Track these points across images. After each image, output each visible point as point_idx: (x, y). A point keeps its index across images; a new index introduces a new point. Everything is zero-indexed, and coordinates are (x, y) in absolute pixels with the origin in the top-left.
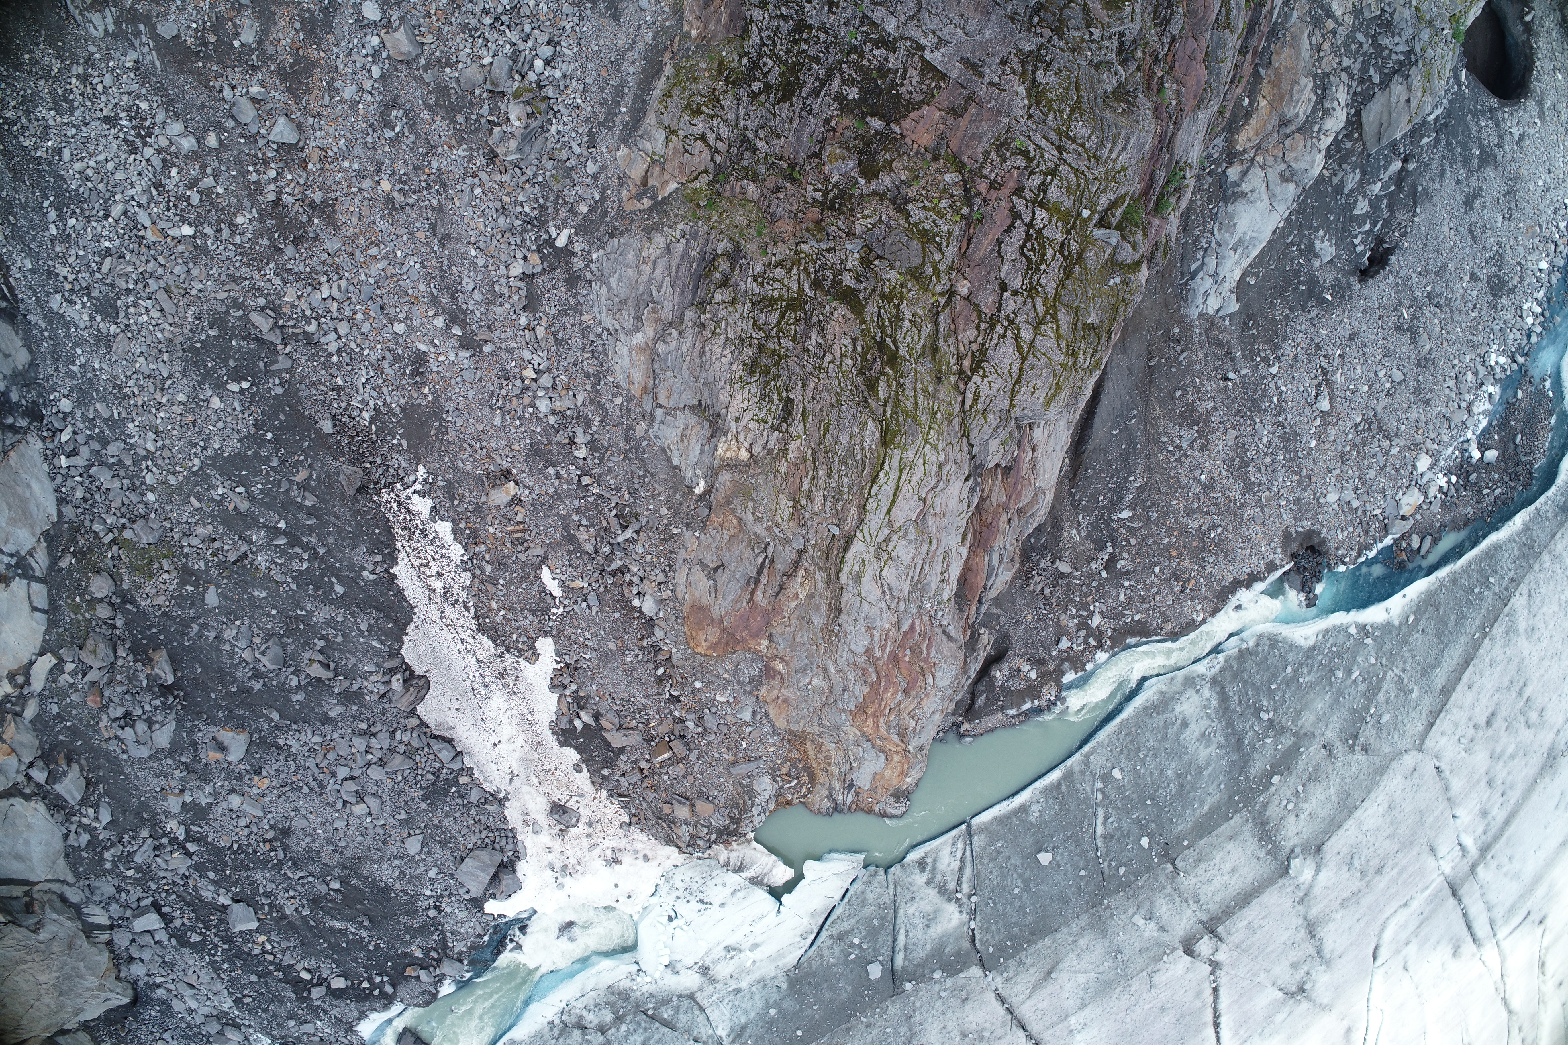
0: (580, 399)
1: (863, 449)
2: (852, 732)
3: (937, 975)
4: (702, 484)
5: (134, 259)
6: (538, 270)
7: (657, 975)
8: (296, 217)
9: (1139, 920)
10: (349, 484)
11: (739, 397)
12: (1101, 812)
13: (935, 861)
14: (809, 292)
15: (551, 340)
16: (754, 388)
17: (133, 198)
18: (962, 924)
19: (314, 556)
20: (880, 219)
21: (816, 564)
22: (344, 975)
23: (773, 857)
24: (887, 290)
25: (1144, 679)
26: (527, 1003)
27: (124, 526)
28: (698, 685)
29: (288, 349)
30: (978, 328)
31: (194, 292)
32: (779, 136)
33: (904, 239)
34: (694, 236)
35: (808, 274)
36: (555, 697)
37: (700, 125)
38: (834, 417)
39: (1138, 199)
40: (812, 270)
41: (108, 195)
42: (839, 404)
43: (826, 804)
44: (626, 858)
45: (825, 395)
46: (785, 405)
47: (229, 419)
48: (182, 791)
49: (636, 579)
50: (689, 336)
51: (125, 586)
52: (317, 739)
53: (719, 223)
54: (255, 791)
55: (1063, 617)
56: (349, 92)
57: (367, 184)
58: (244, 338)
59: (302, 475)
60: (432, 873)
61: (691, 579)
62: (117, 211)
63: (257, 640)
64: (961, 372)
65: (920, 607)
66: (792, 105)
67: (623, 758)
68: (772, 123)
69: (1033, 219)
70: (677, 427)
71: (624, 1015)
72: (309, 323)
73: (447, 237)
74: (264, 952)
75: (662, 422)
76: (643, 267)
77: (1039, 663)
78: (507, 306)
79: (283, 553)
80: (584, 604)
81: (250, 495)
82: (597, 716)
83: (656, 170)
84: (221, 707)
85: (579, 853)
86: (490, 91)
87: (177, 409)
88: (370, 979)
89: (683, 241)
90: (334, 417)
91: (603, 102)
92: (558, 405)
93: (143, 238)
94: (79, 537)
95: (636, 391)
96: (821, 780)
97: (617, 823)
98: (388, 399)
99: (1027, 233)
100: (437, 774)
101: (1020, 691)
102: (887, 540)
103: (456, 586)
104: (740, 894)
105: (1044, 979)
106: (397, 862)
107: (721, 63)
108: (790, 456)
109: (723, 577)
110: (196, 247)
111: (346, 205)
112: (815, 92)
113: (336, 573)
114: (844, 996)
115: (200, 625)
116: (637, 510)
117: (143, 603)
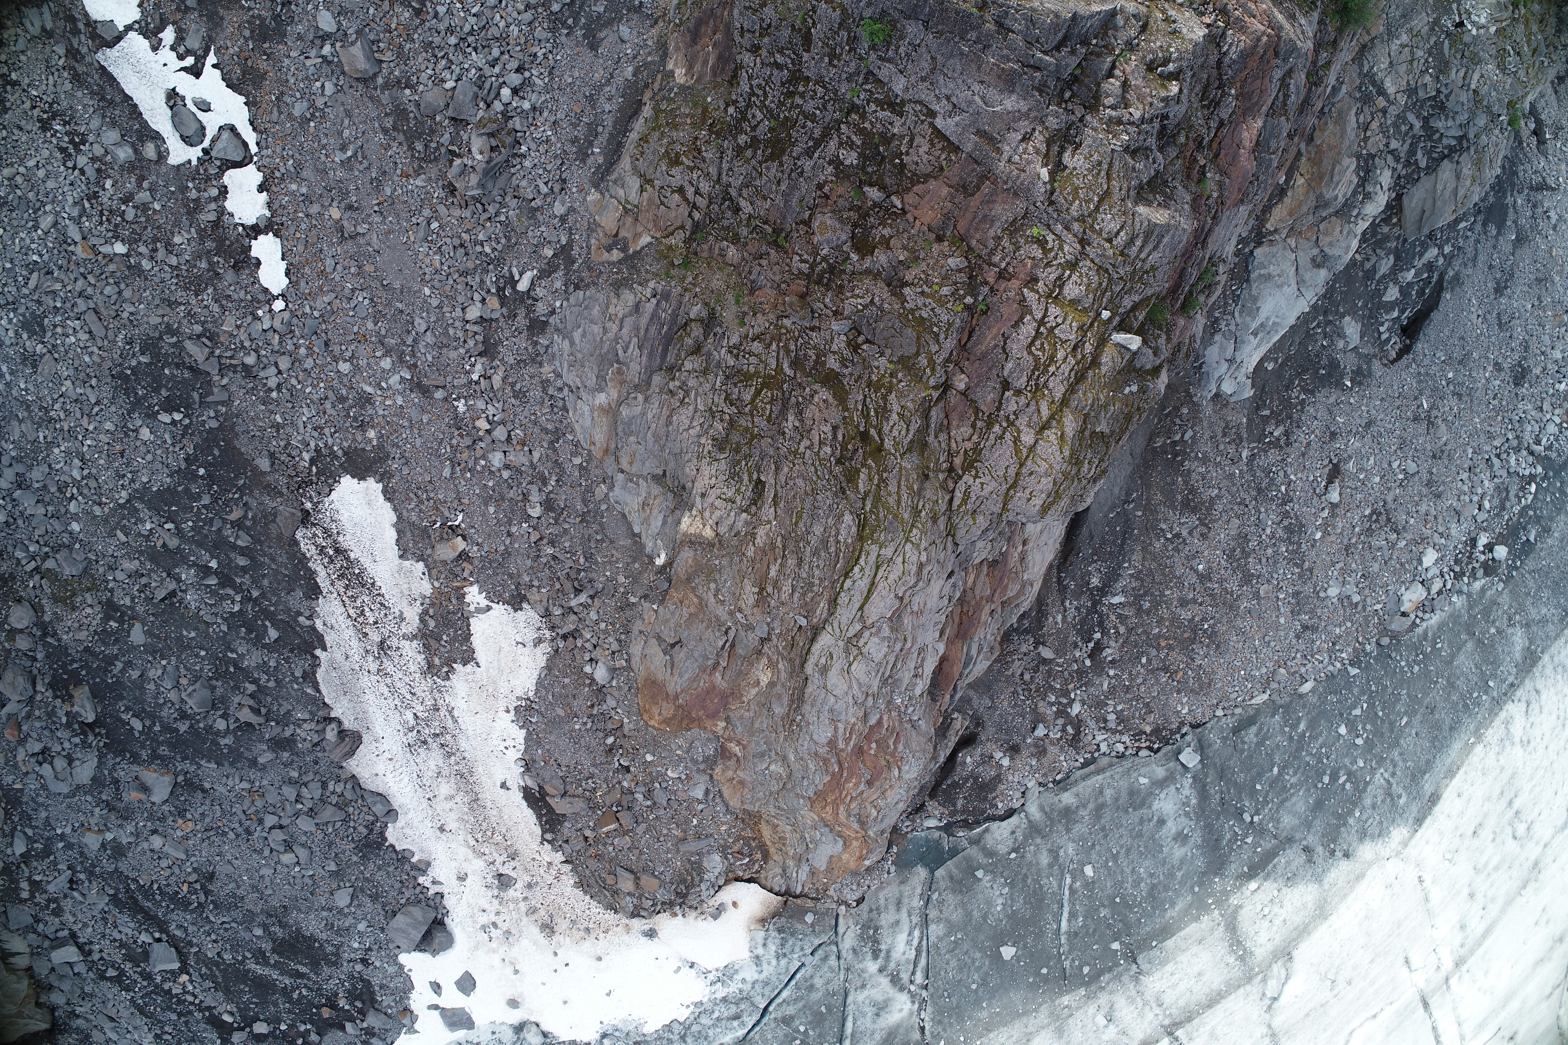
0: (536, 455)
1: (838, 542)
2: (809, 817)
4: (663, 556)
5: (62, 277)
6: (497, 315)
8: (237, 240)
10: (286, 526)
11: (706, 473)
12: (1067, 909)
14: (789, 372)
15: (508, 391)
16: (723, 465)
17: (64, 210)
18: (912, 1014)
19: (247, 598)
20: (872, 301)
21: (779, 653)
22: (266, 1020)
24: (874, 378)
27: (47, 555)
28: (649, 758)
29: (225, 381)
30: (973, 426)
31: (125, 315)
32: (765, 198)
33: (897, 325)
34: (666, 296)
35: (788, 351)
37: (678, 176)
38: (808, 505)
39: (1164, 298)
40: (793, 348)
41: (38, 205)
42: (814, 492)
43: (779, 881)
45: (800, 482)
46: (756, 486)
47: (159, 452)
48: (102, 829)
49: (588, 646)
50: (656, 402)
51: (47, 618)
52: (245, 785)
53: (694, 285)
54: (179, 833)
55: (1041, 704)
56: (299, 108)
57: (315, 209)
58: (178, 367)
59: (235, 515)
60: (361, 927)
61: (647, 651)
62: (46, 222)
63: (184, 681)
64: (951, 470)
65: (890, 702)
66: (781, 164)
67: (567, 824)
68: (758, 183)
69: (1045, 316)
70: (638, 495)
72: (248, 355)
74: (185, 992)
76: (609, 325)
77: (1014, 749)
78: (462, 351)
79: (213, 593)
81: (179, 532)
82: (540, 782)
83: (629, 220)
84: (145, 746)
86: (453, 119)
87: (104, 438)
89: (654, 301)
90: (272, 455)
91: (574, 141)
92: (513, 460)
93: (73, 253)
95: (597, 452)
96: (776, 857)
98: (330, 441)
99: (1037, 331)
100: (370, 827)
102: (858, 635)
106: (324, 914)
107: (705, 110)
108: (758, 541)
109: (680, 654)
110: (129, 267)
111: (292, 230)
112: (809, 153)
113: (270, 616)
115: (125, 663)
116: (593, 575)
117: (65, 637)
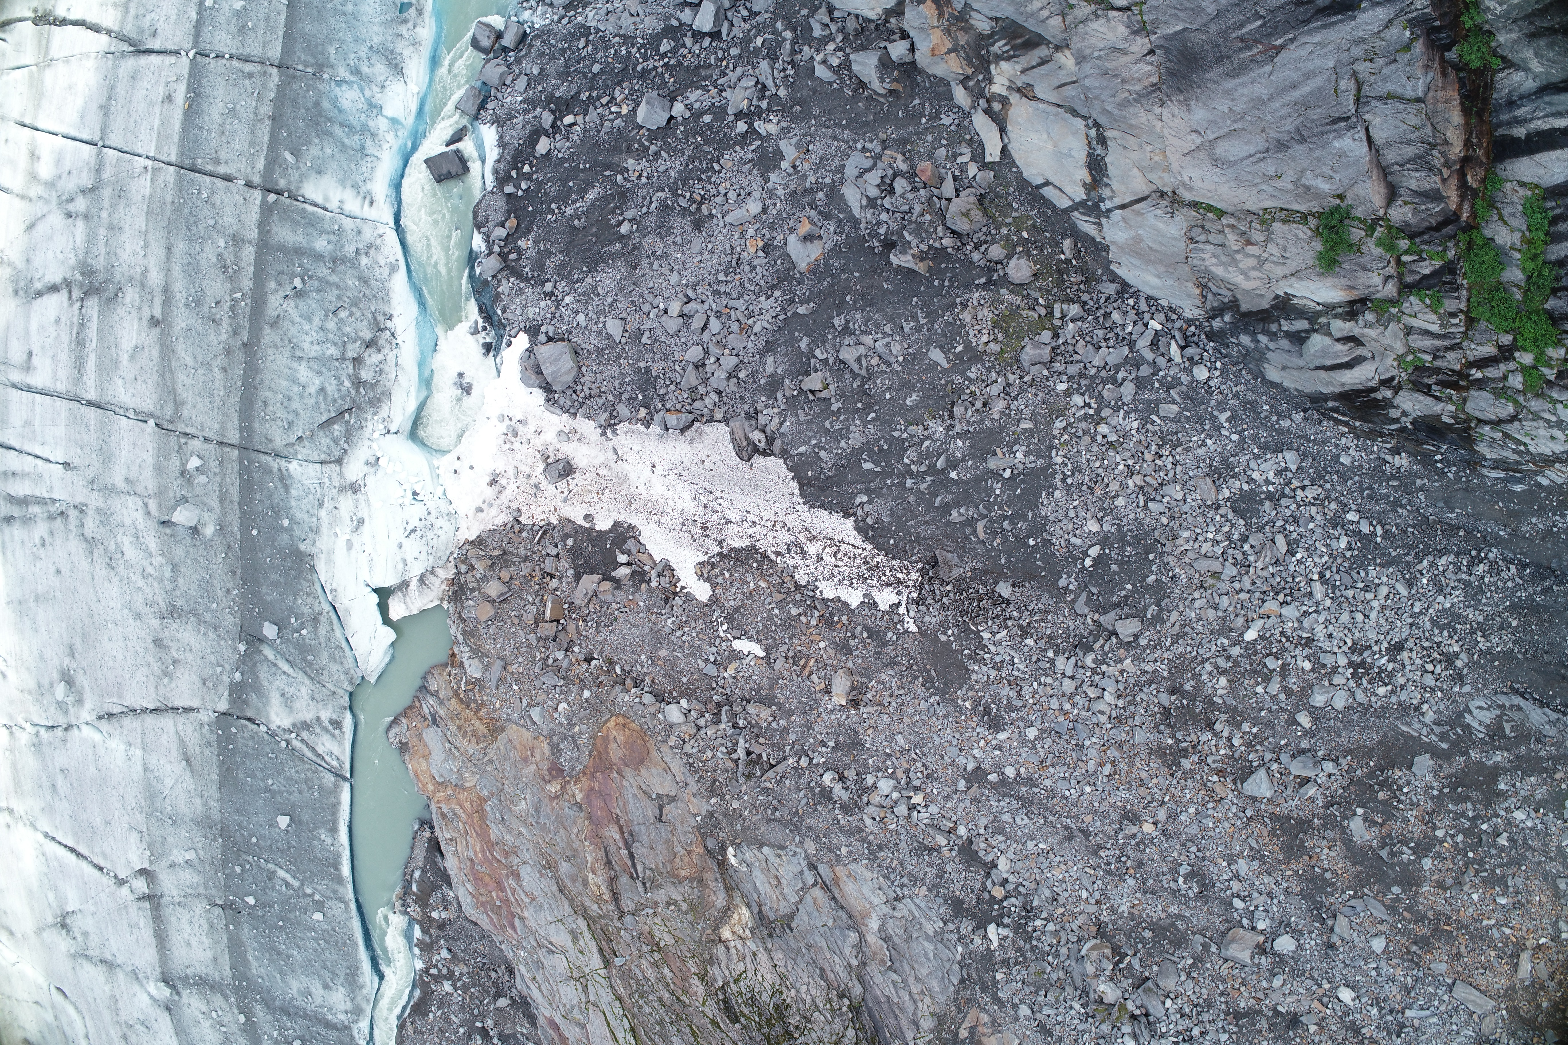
0: (868, 822)
3: (238, 676)
4: (733, 860)
5: (1265, 573)
6: (989, 884)
7: (375, 445)
8: (1187, 730)
9: (190, 855)
10: (945, 560)
12: (295, 883)
13: (334, 736)
15: (928, 842)
16: (765, 998)
17: (1316, 611)
18: (269, 721)
19: (909, 472)
21: (605, 916)
22: (547, 156)
23: (416, 612)
25: (381, 977)
26: (422, 304)
27: (1056, 336)
28: (586, 694)
31: (1197, 595)
36: (657, 558)
41: (1338, 593)
43: (433, 687)
44: (490, 492)
46: (735, 1015)
47: (1071, 525)
48: (794, 167)
49: (701, 722)
50: (843, 974)
51: (1003, 291)
52: (757, 328)
54: (751, 232)
55: (466, 969)
56: (1242, 866)
57: (1162, 815)
58: (1126, 598)
59: (981, 531)
60: (581, 318)
61: (669, 777)
62: (1318, 590)
63: (875, 361)
67: (571, 572)
70: (789, 885)
71: (358, 391)
72: (1095, 661)
73: (1070, 838)
74: (613, 98)
75: (801, 873)
76: (920, 988)
77: (442, 925)
79: (929, 455)
80: (712, 659)
81: (996, 475)
82: (617, 583)
84: (843, 271)
85: (519, 456)
86: (1146, 981)
87: (1115, 487)
88: (528, 177)
90: (1007, 603)
92: (876, 799)
93: (1277, 594)
94: (1080, 278)
95: (841, 871)
96: (453, 704)
97: (524, 509)
98: (985, 669)
100: (662, 398)
101: (429, 895)
102: (586, 991)
103: (801, 562)
104: (400, 566)
105: (185, 753)
106: (610, 300)
109: (651, 811)
110: (1231, 630)
111: (1161, 779)
113: (884, 475)
114: (264, 590)
115: (922, 326)
116: (751, 783)
117: (977, 295)
